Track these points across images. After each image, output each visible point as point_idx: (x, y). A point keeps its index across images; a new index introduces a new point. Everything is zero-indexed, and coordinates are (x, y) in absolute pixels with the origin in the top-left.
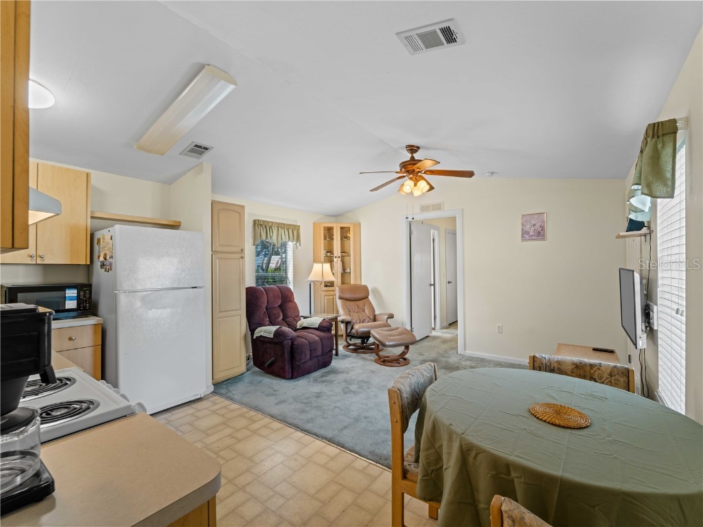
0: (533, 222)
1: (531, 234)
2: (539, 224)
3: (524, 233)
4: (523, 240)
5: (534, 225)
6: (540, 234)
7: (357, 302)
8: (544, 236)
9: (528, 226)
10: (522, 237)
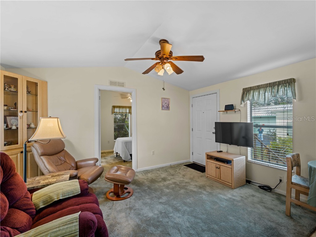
0: (166, 102)
1: (165, 107)
2: (167, 103)
3: (163, 106)
4: (162, 110)
5: (166, 103)
6: (168, 108)
7: (58, 155)
8: (169, 108)
9: (164, 104)
10: (162, 108)
